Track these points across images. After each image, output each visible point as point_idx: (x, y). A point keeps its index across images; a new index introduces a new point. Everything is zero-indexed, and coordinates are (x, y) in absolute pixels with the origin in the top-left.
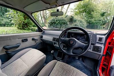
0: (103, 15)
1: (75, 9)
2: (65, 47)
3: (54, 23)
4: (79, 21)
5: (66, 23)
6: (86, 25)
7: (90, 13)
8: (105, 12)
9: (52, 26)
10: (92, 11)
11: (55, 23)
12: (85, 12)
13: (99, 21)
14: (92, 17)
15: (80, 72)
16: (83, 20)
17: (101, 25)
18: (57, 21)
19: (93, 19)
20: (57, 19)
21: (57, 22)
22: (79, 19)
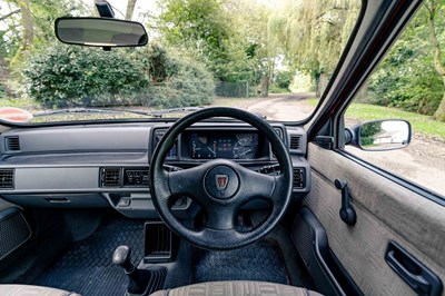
0: (251, 52)
1: (166, 18)
2: (178, 203)
3: (70, 79)
4: (187, 69)
5: (137, 78)
6: (214, 86)
7: (217, 42)
8: (255, 45)
9: (63, 90)
10: (223, 34)
11: (76, 76)
12: (203, 36)
13: (245, 72)
14: (226, 59)
15: (275, 292)
16: (201, 67)
17: (252, 85)
18: (84, 65)
19: (231, 64)
20: (85, 55)
21: (90, 73)
22: (186, 61)
